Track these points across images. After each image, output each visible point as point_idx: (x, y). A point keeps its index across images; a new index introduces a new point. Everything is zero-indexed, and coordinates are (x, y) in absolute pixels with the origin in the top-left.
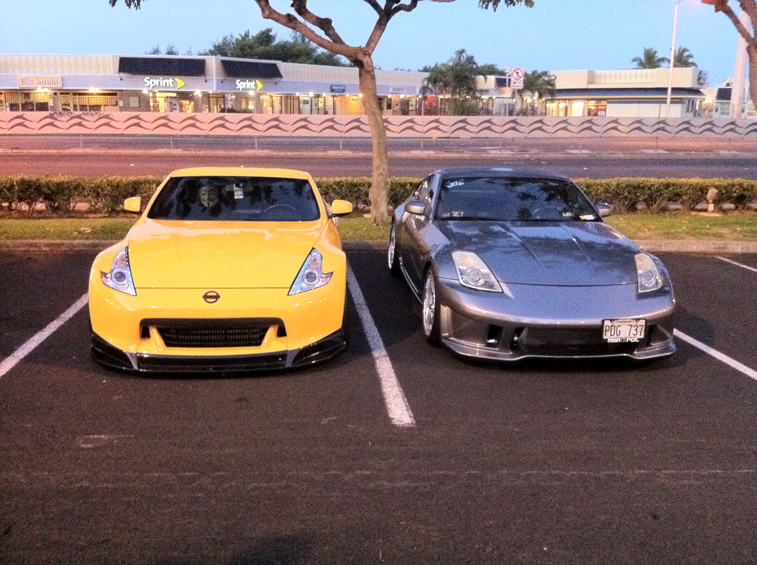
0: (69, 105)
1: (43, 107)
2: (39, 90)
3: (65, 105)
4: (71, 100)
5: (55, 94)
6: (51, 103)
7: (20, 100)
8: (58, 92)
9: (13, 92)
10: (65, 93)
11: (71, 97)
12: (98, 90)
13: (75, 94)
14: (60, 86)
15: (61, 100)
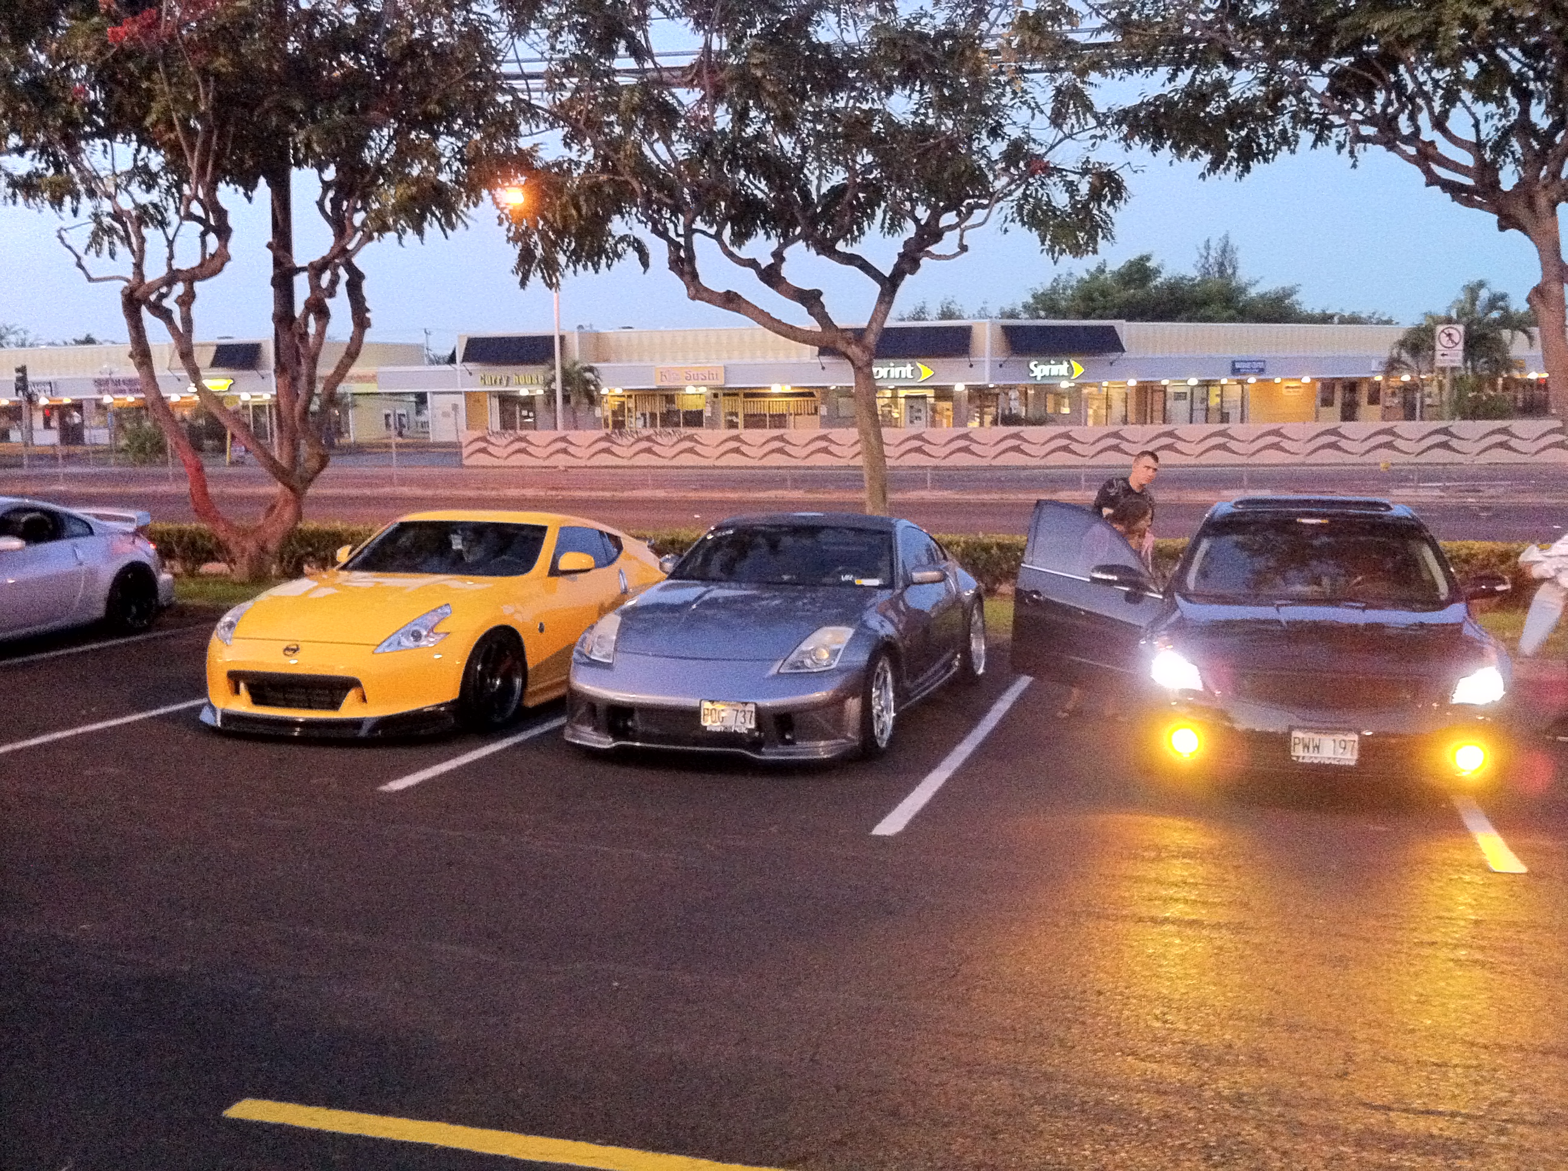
0: (736, 415)
1: (694, 419)
2: (690, 390)
3: (732, 414)
4: (741, 407)
5: (716, 396)
6: (707, 413)
7: (659, 407)
8: (720, 393)
9: (648, 395)
10: (732, 394)
11: (740, 399)
12: (787, 389)
13: (746, 395)
14: (720, 382)
15: (725, 405)
